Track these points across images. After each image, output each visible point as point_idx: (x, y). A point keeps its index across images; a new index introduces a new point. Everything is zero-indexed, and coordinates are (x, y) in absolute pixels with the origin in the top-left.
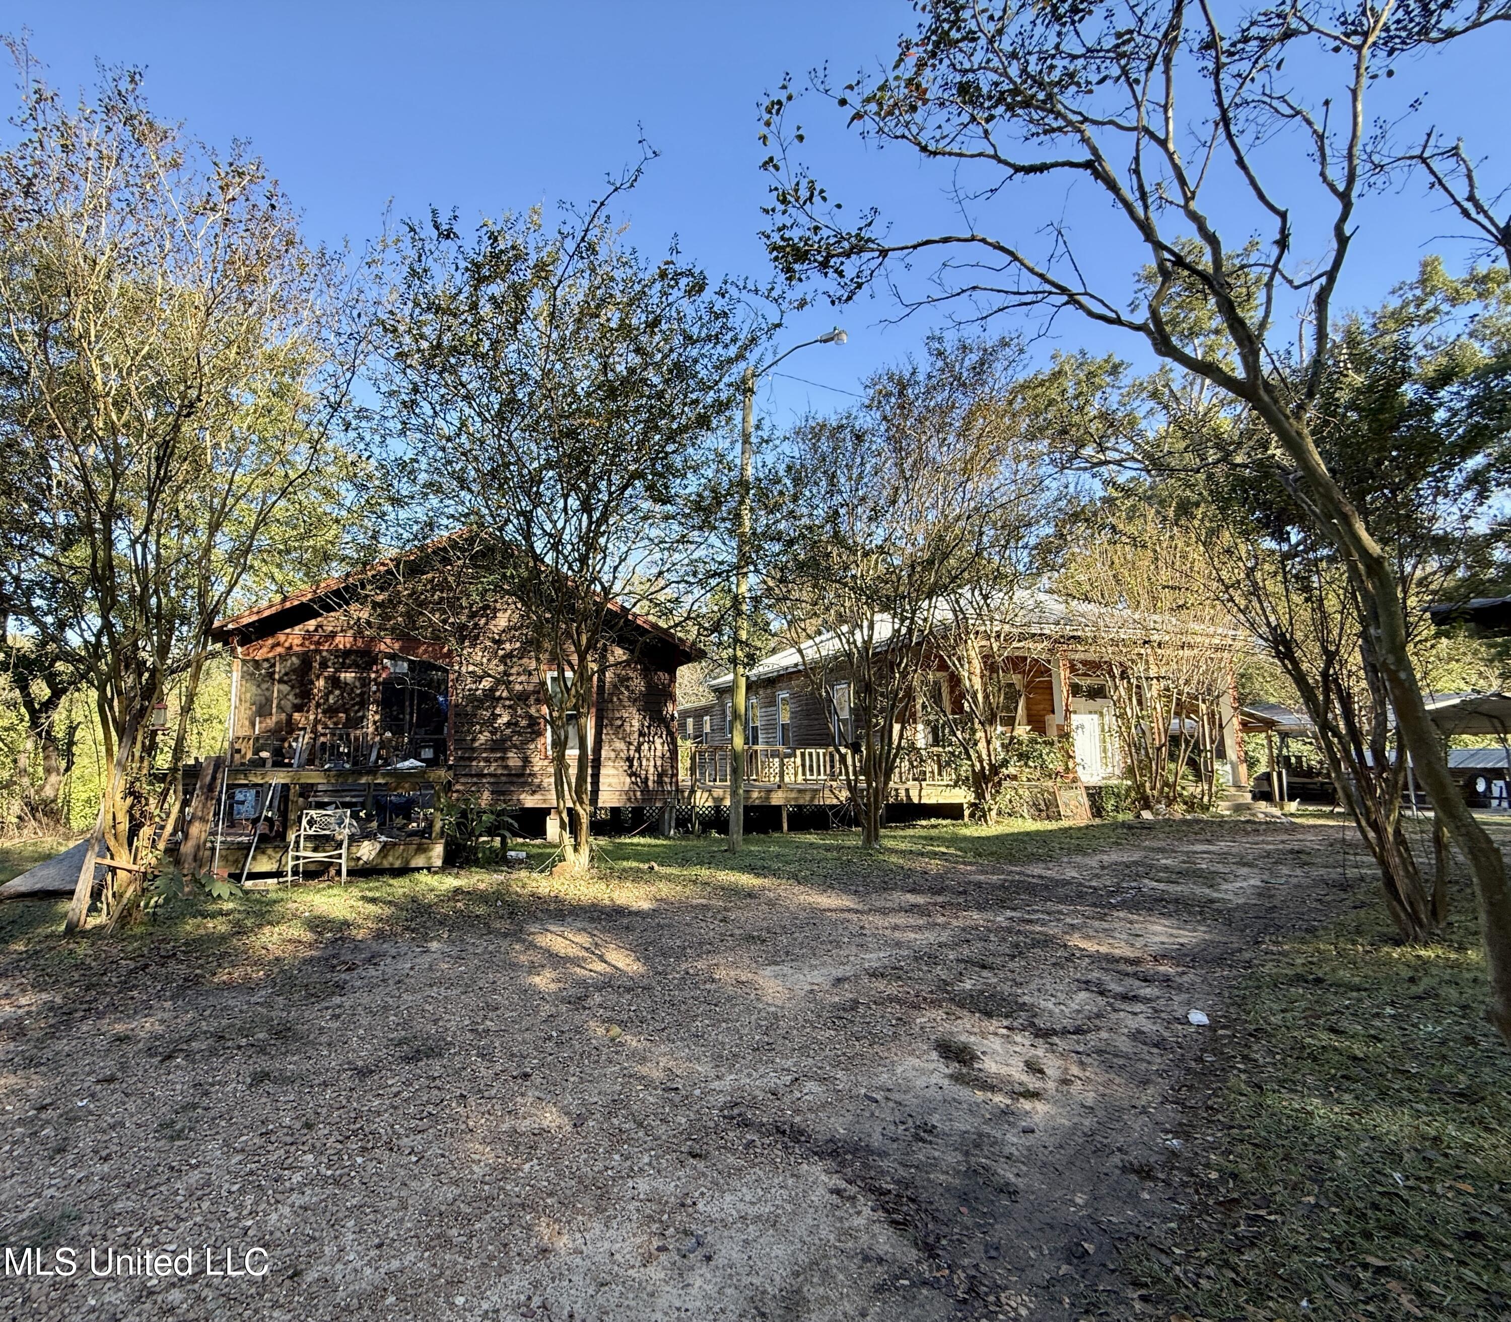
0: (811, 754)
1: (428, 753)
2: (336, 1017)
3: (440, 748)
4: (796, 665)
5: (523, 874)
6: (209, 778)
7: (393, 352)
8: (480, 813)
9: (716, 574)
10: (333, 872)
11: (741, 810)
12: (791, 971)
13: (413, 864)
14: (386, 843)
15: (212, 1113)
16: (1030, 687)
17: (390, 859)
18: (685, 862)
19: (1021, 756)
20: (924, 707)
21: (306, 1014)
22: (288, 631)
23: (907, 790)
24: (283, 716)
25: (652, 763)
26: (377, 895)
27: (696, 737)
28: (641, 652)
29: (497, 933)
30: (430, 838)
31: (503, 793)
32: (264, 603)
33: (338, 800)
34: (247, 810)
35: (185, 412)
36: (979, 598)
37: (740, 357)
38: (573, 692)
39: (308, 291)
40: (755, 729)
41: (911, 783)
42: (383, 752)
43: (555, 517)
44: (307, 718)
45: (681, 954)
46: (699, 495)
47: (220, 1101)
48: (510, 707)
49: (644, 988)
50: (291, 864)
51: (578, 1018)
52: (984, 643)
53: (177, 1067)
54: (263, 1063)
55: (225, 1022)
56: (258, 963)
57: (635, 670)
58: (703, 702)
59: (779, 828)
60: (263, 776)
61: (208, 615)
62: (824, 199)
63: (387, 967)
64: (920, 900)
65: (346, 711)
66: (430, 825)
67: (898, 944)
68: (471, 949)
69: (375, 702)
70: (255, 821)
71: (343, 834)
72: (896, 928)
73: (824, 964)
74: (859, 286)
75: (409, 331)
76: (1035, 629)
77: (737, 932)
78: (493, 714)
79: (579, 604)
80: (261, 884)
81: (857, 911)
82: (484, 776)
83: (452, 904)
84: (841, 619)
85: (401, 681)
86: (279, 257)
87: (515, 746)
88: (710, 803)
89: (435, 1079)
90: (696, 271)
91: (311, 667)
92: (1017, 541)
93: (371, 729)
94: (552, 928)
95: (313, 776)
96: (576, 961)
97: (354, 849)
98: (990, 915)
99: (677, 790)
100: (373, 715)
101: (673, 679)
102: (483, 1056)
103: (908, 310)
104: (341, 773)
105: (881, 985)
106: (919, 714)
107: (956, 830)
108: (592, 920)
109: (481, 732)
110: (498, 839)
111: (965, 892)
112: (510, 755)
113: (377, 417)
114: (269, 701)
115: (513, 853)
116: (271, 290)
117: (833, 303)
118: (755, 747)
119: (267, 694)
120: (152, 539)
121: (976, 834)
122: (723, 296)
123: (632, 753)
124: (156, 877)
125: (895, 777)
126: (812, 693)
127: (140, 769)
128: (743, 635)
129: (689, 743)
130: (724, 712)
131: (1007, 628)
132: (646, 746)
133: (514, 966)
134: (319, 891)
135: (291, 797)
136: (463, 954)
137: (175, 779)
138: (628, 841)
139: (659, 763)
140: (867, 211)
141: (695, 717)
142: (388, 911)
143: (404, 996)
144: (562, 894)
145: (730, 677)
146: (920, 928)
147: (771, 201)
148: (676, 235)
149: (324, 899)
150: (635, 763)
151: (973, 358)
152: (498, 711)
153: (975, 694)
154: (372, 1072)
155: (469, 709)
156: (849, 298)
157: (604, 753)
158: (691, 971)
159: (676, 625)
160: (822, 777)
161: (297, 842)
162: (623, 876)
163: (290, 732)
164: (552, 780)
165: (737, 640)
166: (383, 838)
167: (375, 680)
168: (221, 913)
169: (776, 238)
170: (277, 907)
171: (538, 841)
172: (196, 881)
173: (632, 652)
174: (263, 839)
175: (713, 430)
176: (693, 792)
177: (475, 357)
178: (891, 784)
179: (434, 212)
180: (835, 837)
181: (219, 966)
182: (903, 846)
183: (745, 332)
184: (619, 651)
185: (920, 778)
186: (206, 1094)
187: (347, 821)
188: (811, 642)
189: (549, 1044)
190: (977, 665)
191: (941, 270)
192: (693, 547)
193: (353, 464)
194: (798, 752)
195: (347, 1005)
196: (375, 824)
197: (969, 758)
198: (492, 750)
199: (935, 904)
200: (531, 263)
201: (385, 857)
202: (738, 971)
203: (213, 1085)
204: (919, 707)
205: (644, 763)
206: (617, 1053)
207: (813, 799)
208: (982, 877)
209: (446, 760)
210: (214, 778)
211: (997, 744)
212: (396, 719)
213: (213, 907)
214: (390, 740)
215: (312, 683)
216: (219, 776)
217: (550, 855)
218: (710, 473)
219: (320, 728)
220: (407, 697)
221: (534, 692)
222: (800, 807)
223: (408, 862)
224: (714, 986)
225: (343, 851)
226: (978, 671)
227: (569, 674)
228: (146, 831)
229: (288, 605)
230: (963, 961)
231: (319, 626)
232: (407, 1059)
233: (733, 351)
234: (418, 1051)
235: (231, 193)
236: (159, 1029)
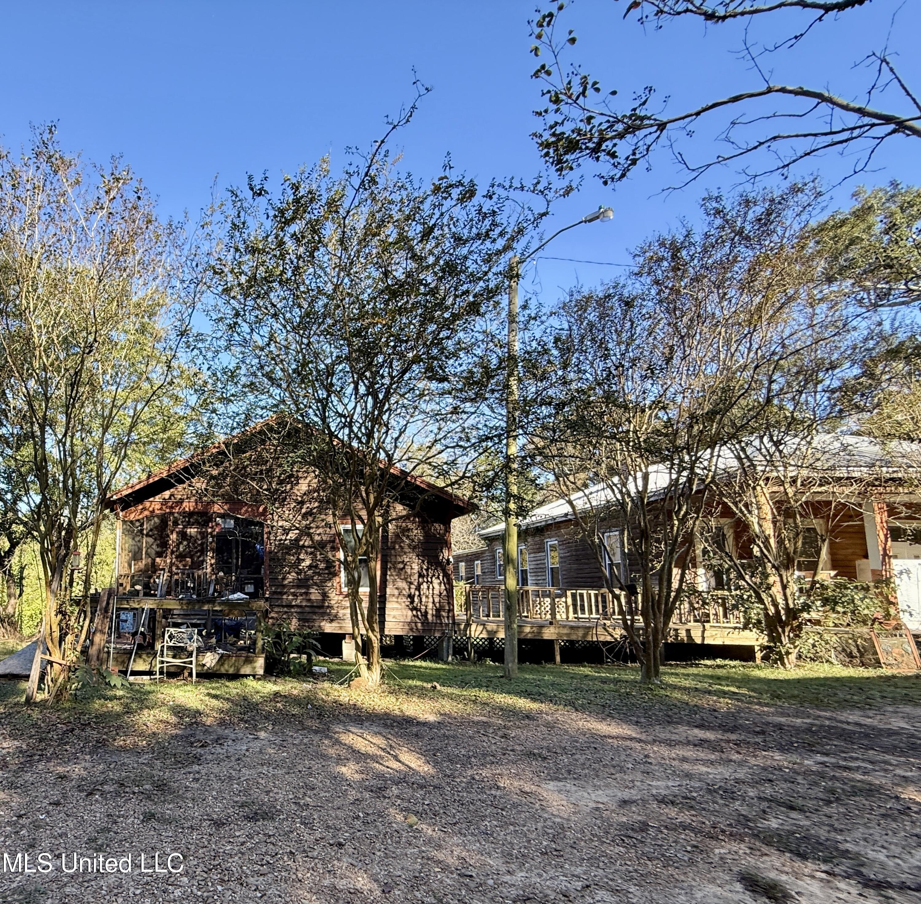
0: (581, 595)
1: (250, 588)
2: (196, 780)
3: (259, 584)
4: (566, 515)
5: (327, 685)
6: (104, 604)
7: (220, 288)
8: (290, 635)
9: (487, 438)
10: (186, 674)
11: (516, 642)
12: (574, 788)
13: (242, 672)
14: (222, 654)
15: (120, 837)
16: (834, 532)
17: (226, 666)
18: (464, 684)
19: (826, 601)
20: (705, 552)
21: (176, 775)
22: (151, 499)
23: (688, 631)
24: (149, 560)
25: (431, 600)
26: (219, 693)
27: (467, 579)
28: (421, 507)
29: (310, 729)
30: (254, 653)
31: (307, 620)
32: (135, 481)
33: (189, 622)
34: (128, 627)
35: (87, 351)
36: (769, 445)
37: (507, 248)
38: (364, 540)
39: (161, 254)
40: (524, 572)
41: (692, 624)
42: (218, 587)
43: (346, 401)
44: (165, 562)
45: (466, 762)
46: (471, 372)
47: (124, 829)
48: (311, 553)
49: (435, 787)
50: (159, 666)
51: (380, 804)
52: (776, 489)
53: (96, 801)
54: (151, 807)
55: (124, 774)
56: (141, 735)
57: (414, 522)
58: (474, 549)
59: (552, 660)
60: (139, 603)
61: (104, 490)
62: (597, 90)
63: (229, 747)
64: (710, 735)
65: (191, 557)
66: (254, 643)
67: (688, 776)
68: (290, 740)
69: (212, 549)
70: (134, 634)
71: (193, 646)
72: (684, 760)
73: (607, 786)
74: (634, 162)
75: (232, 271)
76: (842, 473)
77: (518, 748)
78: (298, 559)
79: (367, 470)
80: (139, 679)
81: (640, 741)
82: (293, 607)
83: (273, 704)
84: (612, 471)
85: (231, 533)
86: (142, 233)
87: (316, 584)
88: (484, 635)
89: (270, 836)
90: (466, 181)
91: (167, 525)
92: (816, 385)
93: (209, 570)
94: (353, 729)
95: (171, 604)
96: (375, 758)
97: (200, 658)
98: (795, 758)
99: (454, 623)
100: (210, 560)
101: (448, 529)
102: (305, 824)
103: (695, 174)
104: (190, 602)
105: (672, 812)
106: (700, 559)
107: (747, 671)
108: (386, 726)
109: (289, 573)
110: (304, 657)
111: (763, 732)
112: (312, 591)
113: (209, 339)
114: (140, 549)
115: (317, 668)
116: (137, 258)
117: (605, 183)
118: (526, 588)
119: (139, 544)
120: (69, 440)
121: (772, 677)
122: (491, 198)
123: (412, 591)
124: (76, 669)
125: (674, 619)
126: (582, 540)
127: (65, 596)
128: (514, 489)
129: (462, 583)
130: (494, 557)
131: (805, 473)
132: (425, 585)
133: (325, 757)
134: (178, 687)
135: (157, 618)
136: (285, 744)
137: (86, 603)
138: (411, 663)
139: (437, 600)
140: (640, 92)
141: (466, 562)
142: (227, 706)
143: (243, 770)
144: (359, 703)
145: (502, 526)
146: (712, 763)
147: (545, 103)
148: (449, 153)
149: (182, 693)
150: (416, 600)
151: (758, 210)
152: (302, 556)
153: (767, 539)
154: (224, 824)
155: (280, 554)
156: (623, 176)
157: (388, 591)
158: (477, 777)
159: (452, 484)
160: (594, 616)
161: (162, 651)
162: (410, 691)
163: (154, 572)
164: (348, 611)
165: (509, 495)
166: (221, 651)
167: (211, 533)
168: (115, 697)
169: (547, 136)
170: (151, 696)
171: (336, 660)
172: (101, 674)
173: (412, 508)
174: (140, 647)
175: (483, 315)
176: (468, 625)
177: (280, 283)
178: (671, 625)
179: (250, 178)
180: (610, 671)
181: (117, 734)
182: (686, 683)
183: (512, 225)
184: (399, 508)
185: (704, 619)
186: (115, 822)
187: (195, 637)
188: (581, 494)
189: (358, 823)
190: (767, 510)
191: (729, 130)
192: (465, 416)
193: (195, 374)
194: (569, 593)
195: (203, 772)
196: (214, 640)
197: (761, 601)
198: (298, 587)
199: (728, 741)
200: (324, 201)
201: (222, 665)
202: (522, 783)
203: (119, 817)
204: (699, 552)
205: (424, 599)
206: (415, 838)
207: (586, 635)
208: (783, 720)
209: (264, 594)
210: (108, 603)
211: (793, 587)
212: (227, 562)
213: (110, 693)
214: (222, 578)
215: (168, 536)
216: (111, 601)
217: (347, 672)
218: (479, 352)
219: (174, 569)
220: (234, 545)
221: (330, 542)
222: (572, 642)
223: (238, 670)
224: (498, 793)
225: (193, 659)
226: (769, 517)
227: (360, 527)
228: (69, 638)
229: (151, 481)
230: (765, 799)
231: (172, 495)
232: (247, 818)
233: (500, 243)
234: (256, 813)
235: (113, 194)
236: (84, 773)
